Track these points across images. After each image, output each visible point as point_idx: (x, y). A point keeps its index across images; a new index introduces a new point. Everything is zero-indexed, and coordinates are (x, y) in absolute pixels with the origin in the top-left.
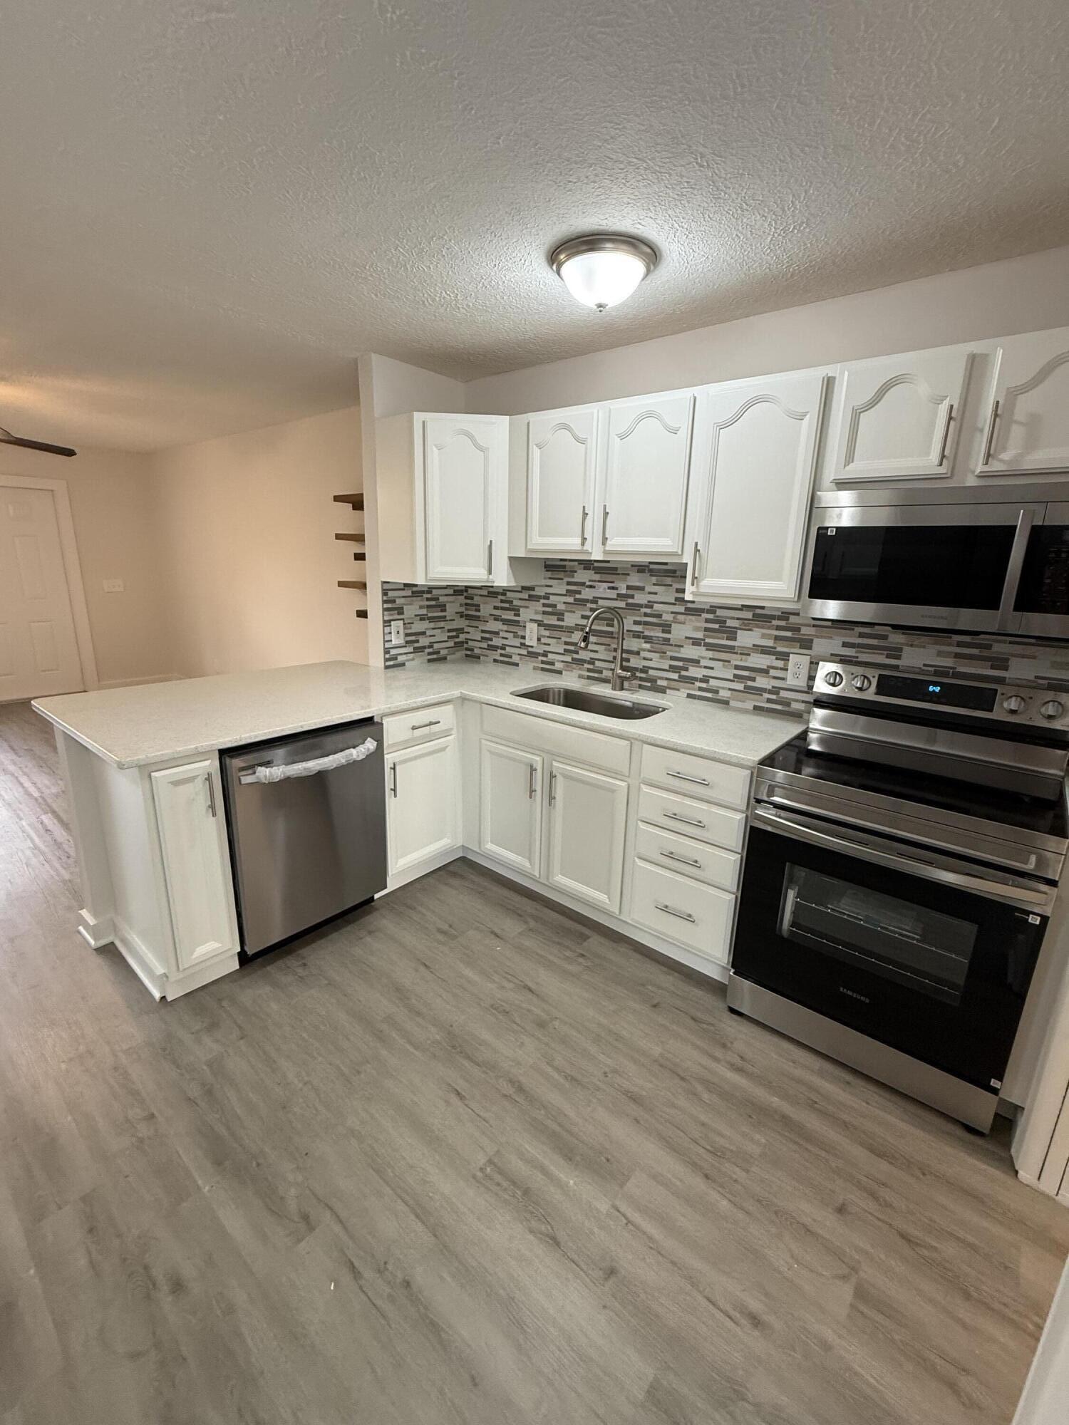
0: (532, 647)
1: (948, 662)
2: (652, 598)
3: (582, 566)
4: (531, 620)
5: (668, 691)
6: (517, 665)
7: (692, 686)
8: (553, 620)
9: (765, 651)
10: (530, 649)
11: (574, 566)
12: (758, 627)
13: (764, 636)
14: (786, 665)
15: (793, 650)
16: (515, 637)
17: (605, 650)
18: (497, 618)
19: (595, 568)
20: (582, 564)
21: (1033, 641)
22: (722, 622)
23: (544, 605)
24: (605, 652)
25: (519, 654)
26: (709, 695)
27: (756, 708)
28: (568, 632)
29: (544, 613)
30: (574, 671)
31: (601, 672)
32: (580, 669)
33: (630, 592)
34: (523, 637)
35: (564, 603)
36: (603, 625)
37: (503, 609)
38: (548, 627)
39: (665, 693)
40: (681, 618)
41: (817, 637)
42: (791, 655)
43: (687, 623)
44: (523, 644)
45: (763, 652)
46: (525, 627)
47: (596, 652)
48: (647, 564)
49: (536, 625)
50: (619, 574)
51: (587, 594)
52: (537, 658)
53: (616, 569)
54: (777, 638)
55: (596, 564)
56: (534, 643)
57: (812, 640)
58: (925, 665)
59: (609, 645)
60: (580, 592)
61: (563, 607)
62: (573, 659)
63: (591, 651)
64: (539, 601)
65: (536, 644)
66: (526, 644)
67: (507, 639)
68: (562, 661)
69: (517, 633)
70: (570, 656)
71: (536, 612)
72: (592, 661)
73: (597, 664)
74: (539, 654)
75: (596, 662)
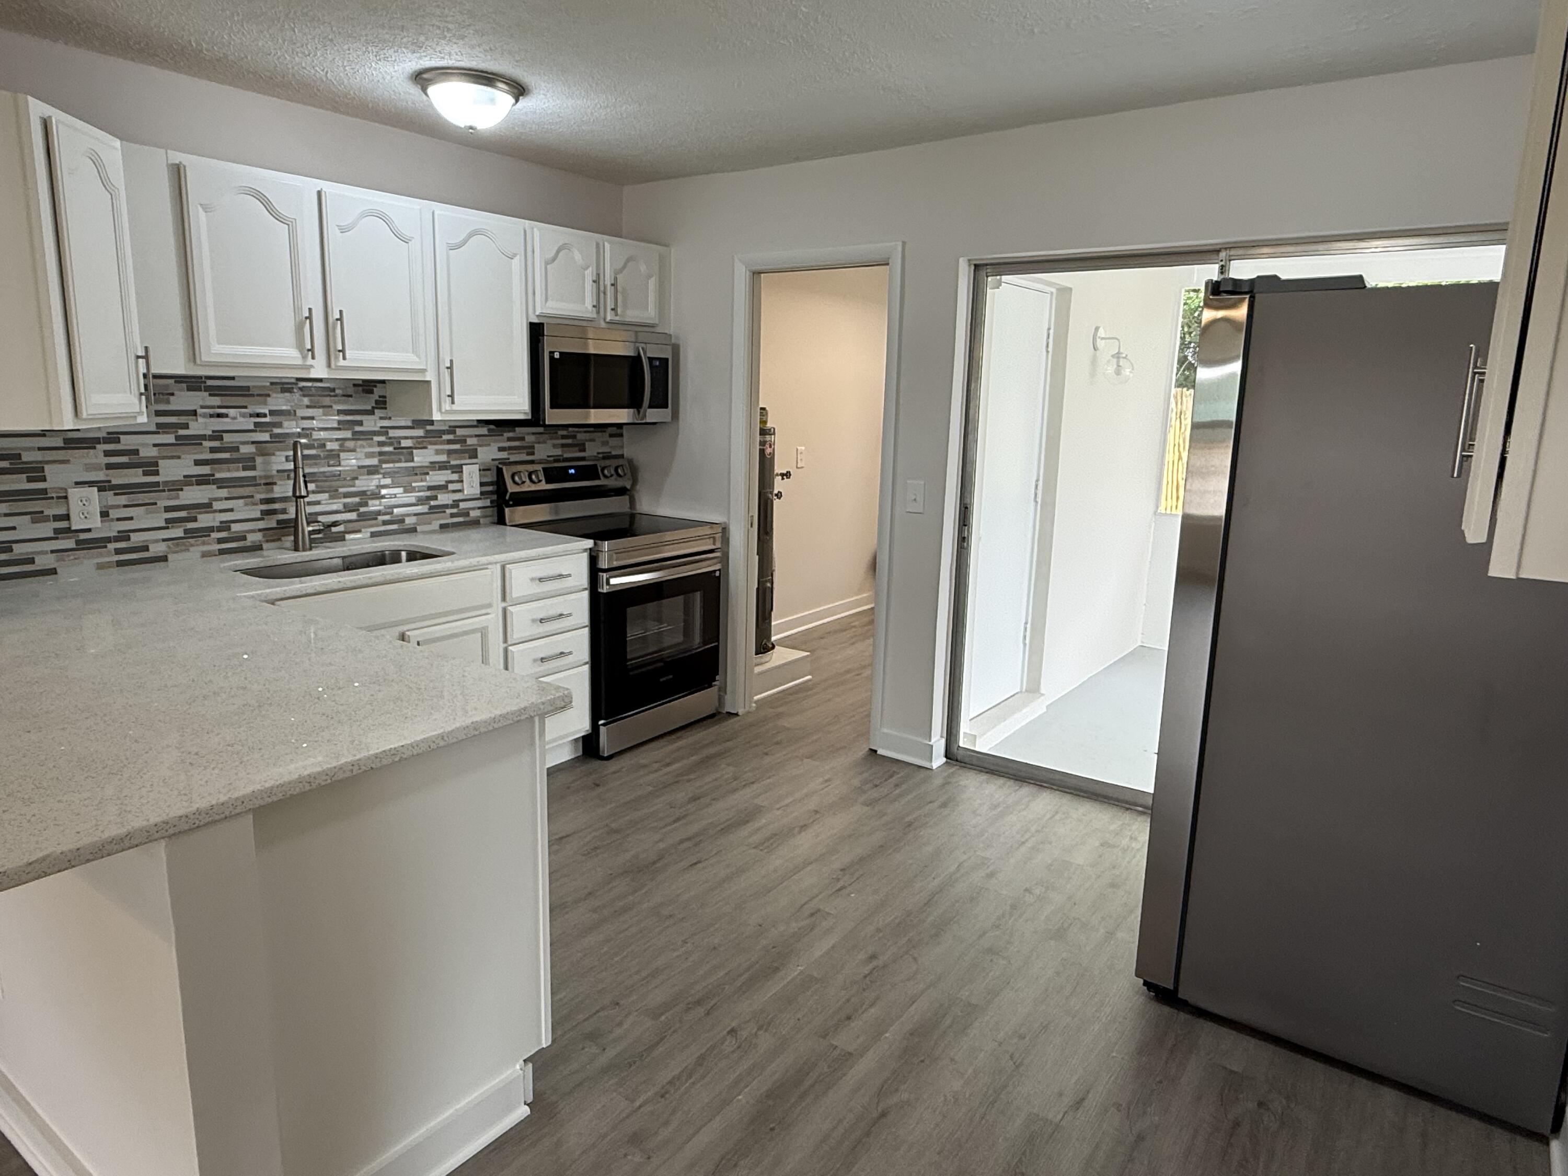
0: (89, 530)
1: (558, 452)
2: (307, 424)
3: (184, 385)
4: (77, 483)
5: (348, 536)
6: (53, 572)
7: (374, 522)
8: (136, 476)
9: (443, 466)
10: (83, 536)
11: (167, 386)
12: (431, 443)
13: (438, 452)
14: (461, 477)
15: (463, 462)
16: (35, 522)
19: (208, 388)
20: (181, 382)
21: (592, 429)
22: (391, 441)
23: (107, 454)
24: (248, 508)
25: (52, 552)
26: (395, 527)
27: (443, 526)
28: (169, 490)
29: (109, 466)
30: (192, 549)
31: (244, 538)
32: (204, 543)
33: (276, 419)
34: (67, 517)
35: (155, 445)
36: (238, 470)
38: (121, 489)
39: (344, 540)
40: (350, 444)
41: (480, 446)
42: (464, 467)
43: (358, 450)
44: (68, 530)
45: (440, 469)
46: (66, 497)
47: (231, 510)
48: (293, 381)
49: (96, 489)
50: (252, 395)
51: (198, 427)
52: (105, 547)
53: (248, 388)
54: (450, 452)
55: (210, 383)
56: (96, 522)
57: (476, 449)
58: (548, 456)
59: (252, 497)
60: (186, 426)
61: (154, 452)
62: (186, 531)
63: (221, 511)
64: (95, 448)
65: (99, 524)
66: (73, 528)
67: (14, 528)
68: (164, 540)
69: (42, 512)
70: (180, 527)
71: (89, 468)
72: (225, 526)
73: (235, 527)
74: (109, 540)
75: (233, 525)
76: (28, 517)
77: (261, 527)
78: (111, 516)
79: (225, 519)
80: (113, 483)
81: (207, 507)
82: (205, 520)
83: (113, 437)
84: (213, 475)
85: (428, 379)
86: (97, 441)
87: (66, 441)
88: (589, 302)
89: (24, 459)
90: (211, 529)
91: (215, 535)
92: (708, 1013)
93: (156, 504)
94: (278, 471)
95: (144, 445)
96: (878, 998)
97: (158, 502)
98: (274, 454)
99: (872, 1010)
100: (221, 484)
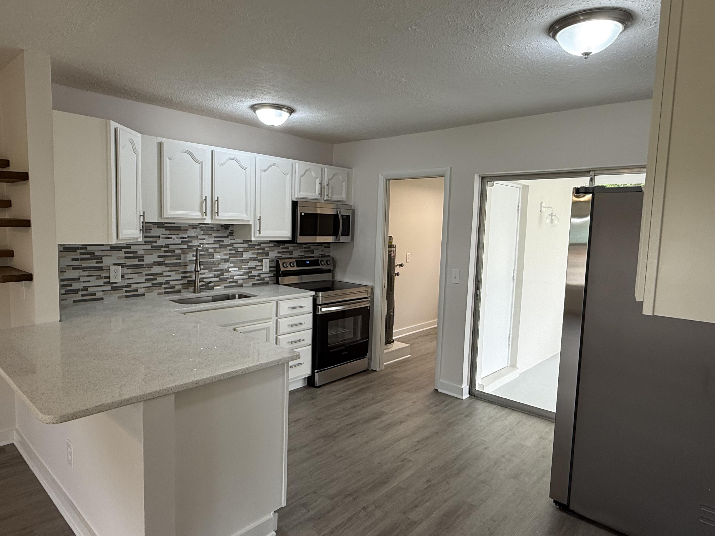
0: (117, 283)
1: (302, 254)
2: (201, 241)
3: (156, 226)
4: (114, 264)
5: (215, 288)
6: (102, 299)
7: (226, 282)
8: (135, 262)
9: (254, 259)
10: (114, 285)
11: (151, 226)
12: (250, 250)
13: (253, 254)
14: (262, 264)
15: (263, 258)
16: (97, 279)
17: (176, 274)
18: (76, 268)
19: (165, 227)
21: (317, 245)
22: (234, 249)
23: (126, 253)
24: (177, 275)
25: (103, 291)
26: (234, 284)
27: (253, 285)
28: (147, 268)
29: (126, 258)
30: (154, 291)
31: (174, 287)
32: (159, 289)
33: (190, 239)
34: (109, 277)
35: (143, 249)
36: (174, 260)
37: (82, 259)
38: (129, 267)
39: (213, 289)
40: (218, 250)
41: (270, 251)
42: (263, 260)
43: (221, 252)
44: (109, 282)
45: (254, 260)
46: (109, 270)
47: (170, 276)
48: (197, 224)
49: (120, 266)
50: (181, 230)
51: (161, 242)
52: (122, 289)
53: (180, 227)
54: (258, 254)
55: (166, 225)
56: (119, 280)
57: (269, 253)
58: (298, 256)
59: (179, 271)
60: (155, 242)
61: (143, 252)
62: (152, 284)
63: (166, 276)
64: (121, 250)
65: (120, 281)
66: (111, 282)
67: (89, 281)
68: (144, 287)
69: (100, 275)
70: (151, 282)
71: (118, 258)
72: (167, 282)
73: (171, 283)
74: (123, 287)
75: (170, 282)
76: (95, 277)
77: (181, 283)
78: (125, 277)
79: (167, 280)
80: (127, 264)
81: (161, 274)
82: (160, 280)
83: (128, 246)
84: (164, 262)
85: (250, 224)
86: (122, 248)
87: (111, 247)
88: (317, 193)
89: (96, 254)
90: (162, 283)
91: (164, 286)
92: (354, 499)
93: (142, 273)
94: (189, 261)
95: (140, 249)
96: (430, 499)
97: (143, 272)
98: (188, 254)
99: (427, 504)
100: (167, 265)
